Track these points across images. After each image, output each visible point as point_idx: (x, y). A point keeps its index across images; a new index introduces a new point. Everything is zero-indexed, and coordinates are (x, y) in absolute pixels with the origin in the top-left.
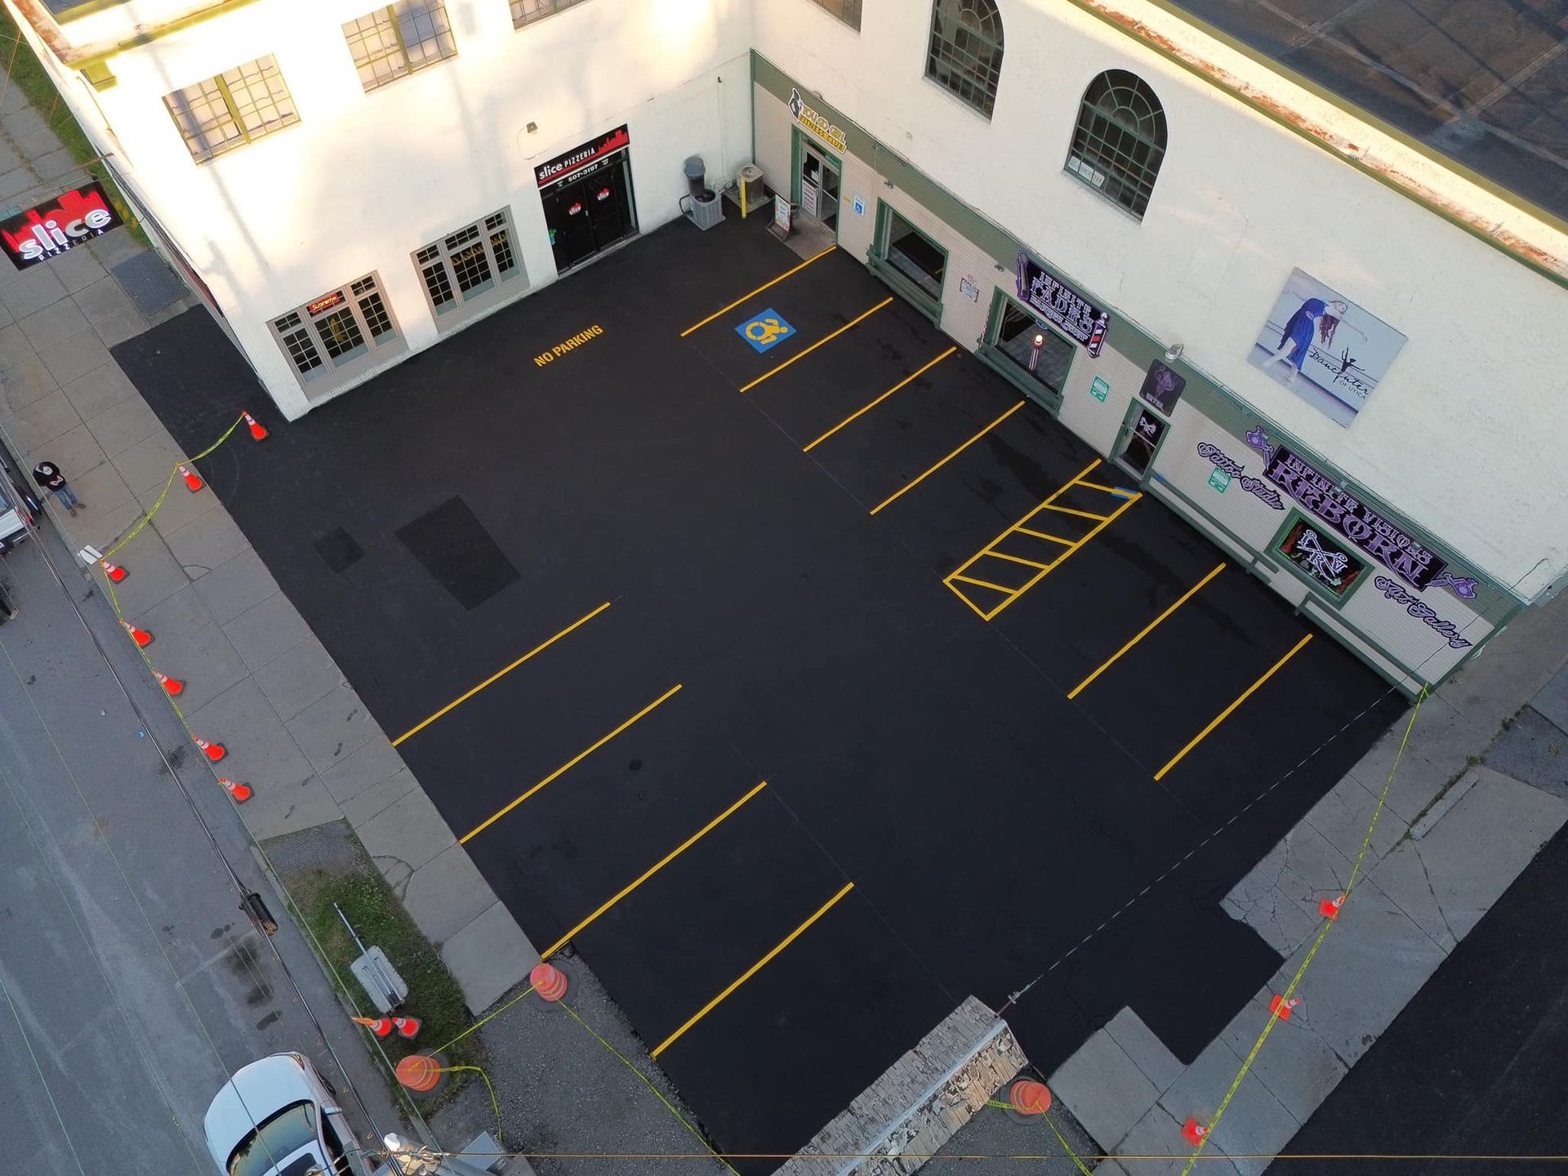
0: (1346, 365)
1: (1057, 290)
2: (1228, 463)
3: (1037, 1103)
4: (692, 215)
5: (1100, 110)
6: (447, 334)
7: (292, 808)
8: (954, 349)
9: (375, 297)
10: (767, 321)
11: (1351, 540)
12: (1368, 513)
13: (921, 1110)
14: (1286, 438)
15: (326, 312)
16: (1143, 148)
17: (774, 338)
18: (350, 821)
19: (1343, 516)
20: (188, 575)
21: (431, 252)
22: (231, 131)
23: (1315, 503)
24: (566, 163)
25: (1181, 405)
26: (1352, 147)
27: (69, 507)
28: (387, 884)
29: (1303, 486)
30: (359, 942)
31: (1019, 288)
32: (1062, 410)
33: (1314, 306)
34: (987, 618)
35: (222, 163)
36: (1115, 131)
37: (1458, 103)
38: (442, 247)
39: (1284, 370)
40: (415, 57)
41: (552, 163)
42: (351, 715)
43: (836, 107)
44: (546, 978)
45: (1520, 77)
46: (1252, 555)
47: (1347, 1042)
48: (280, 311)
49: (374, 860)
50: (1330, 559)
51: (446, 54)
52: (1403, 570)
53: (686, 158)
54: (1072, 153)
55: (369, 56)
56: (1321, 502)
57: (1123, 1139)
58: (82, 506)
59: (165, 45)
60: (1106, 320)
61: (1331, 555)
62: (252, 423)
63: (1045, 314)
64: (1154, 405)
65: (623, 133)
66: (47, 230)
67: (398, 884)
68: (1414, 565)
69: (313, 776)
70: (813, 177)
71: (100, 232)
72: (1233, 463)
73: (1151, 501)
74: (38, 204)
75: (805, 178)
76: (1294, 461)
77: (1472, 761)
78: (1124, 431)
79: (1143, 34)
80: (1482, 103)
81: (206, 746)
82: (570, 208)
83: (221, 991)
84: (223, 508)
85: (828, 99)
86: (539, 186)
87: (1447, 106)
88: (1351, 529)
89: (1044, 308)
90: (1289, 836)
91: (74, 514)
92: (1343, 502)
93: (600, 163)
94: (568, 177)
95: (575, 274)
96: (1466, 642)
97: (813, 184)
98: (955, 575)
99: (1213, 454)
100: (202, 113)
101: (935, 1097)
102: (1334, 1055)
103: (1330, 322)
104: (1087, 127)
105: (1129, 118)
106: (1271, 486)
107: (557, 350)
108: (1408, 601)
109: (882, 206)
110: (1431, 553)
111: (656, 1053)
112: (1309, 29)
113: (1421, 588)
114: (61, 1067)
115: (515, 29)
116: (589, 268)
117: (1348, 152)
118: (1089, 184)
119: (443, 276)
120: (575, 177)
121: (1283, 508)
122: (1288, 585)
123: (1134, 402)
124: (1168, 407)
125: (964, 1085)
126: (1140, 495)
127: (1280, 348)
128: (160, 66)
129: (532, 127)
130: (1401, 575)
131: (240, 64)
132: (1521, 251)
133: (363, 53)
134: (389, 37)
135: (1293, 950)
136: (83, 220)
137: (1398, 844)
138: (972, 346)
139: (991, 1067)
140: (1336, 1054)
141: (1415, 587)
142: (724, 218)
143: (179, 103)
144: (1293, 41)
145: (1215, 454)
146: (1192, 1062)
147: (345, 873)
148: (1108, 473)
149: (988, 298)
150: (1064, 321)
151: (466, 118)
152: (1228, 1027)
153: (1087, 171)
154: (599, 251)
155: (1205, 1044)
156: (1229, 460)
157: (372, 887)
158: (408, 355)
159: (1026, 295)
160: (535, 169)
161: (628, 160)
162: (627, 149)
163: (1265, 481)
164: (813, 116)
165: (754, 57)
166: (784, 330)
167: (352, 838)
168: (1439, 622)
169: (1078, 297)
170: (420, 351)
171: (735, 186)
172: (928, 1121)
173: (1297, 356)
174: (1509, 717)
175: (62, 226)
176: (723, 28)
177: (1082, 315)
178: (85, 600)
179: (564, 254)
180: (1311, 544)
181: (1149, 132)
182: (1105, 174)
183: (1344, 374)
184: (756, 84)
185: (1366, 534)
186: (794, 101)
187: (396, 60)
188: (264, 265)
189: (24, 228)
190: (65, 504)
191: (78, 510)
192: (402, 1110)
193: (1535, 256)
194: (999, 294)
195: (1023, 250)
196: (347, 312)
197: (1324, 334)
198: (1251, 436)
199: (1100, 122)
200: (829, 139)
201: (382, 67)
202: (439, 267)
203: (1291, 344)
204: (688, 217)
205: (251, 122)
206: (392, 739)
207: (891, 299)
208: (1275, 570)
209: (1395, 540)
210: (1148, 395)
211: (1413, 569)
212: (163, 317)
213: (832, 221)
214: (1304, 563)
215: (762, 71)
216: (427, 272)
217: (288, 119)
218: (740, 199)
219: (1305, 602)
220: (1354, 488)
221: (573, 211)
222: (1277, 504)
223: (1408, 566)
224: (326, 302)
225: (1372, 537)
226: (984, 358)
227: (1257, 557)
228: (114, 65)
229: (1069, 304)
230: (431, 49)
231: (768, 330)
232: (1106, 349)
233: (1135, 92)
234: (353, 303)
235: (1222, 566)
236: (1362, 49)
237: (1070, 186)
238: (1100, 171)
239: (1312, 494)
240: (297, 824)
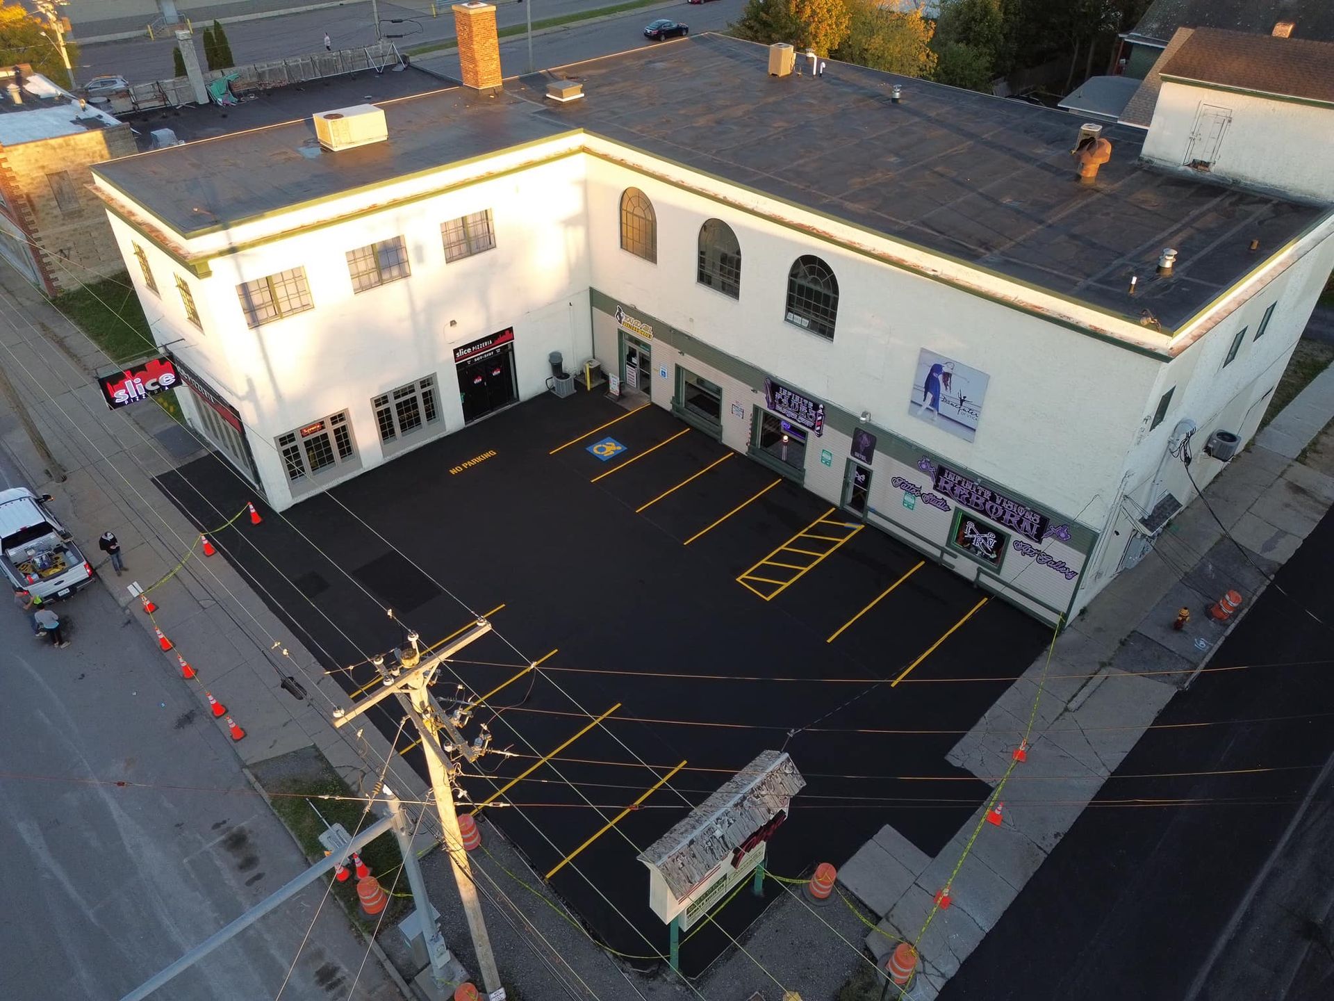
0: (962, 401)
1: (791, 397)
2: (912, 487)
3: (826, 874)
4: (555, 390)
5: (800, 281)
6: (388, 459)
7: (275, 741)
8: (732, 454)
9: (344, 428)
10: (607, 443)
11: (993, 519)
12: (998, 497)
13: (736, 805)
14: (942, 459)
15: (311, 435)
16: (827, 297)
17: (612, 453)
18: (318, 746)
19: (984, 504)
20: (202, 606)
21: (383, 400)
22: (271, 312)
23: (967, 500)
24: (474, 348)
25: (877, 455)
26: (934, 270)
27: (116, 570)
28: (346, 784)
29: (958, 490)
30: (325, 822)
31: (768, 402)
32: (806, 480)
33: (936, 368)
34: (768, 599)
35: (264, 329)
36: (810, 290)
37: (987, 249)
38: (391, 398)
39: (928, 413)
40: (385, 276)
41: (465, 347)
42: (320, 681)
43: (645, 312)
44: (467, 823)
45: (1020, 238)
46: (939, 549)
47: (1044, 837)
48: (283, 431)
49: (336, 769)
50: (985, 539)
51: (405, 275)
52: (1026, 531)
53: (550, 352)
54: (788, 310)
55: (359, 273)
56: (970, 498)
57: (893, 908)
58: (126, 570)
59: (243, 255)
60: (823, 409)
61: (985, 535)
62: (253, 511)
63: (786, 417)
64: (860, 459)
65: (510, 333)
66: (134, 384)
67: (354, 783)
68: (1032, 526)
69: (291, 720)
70: (633, 361)
71: (167, 388)
72: (914, 486)
73: (872, 529)
74: (132, 367)
75: (628, 364)
76: (948, 474)
77: (1103, 665)
78: (846, 484)
79: (815, 231)
80: (1001, 249)
81: (214, 702)
82: (474, 380)
83: (218, 863)
84: (228, 564)
85: (640, 308)
86: (456, 362)
87: (982, 251)
88: (991, 512)
89: (784, 411)
90: (986, 715)
91: (119, 575)
92: (983, 493)
93: (494, 351)
94: (474, 358)
95: (476, 424)
96: (1074, 572)
97: (633, 366)
98: (744, 576)
99: (901, 483)
100: (257, 299)
101: (744, 798)
102: (1036, 847)
103: (947, 376)
104: (794, 292)
105: (815, 281)
106: (940, 496)
107: (465, 465)
108: (1035, 553)
109: (678, 369)
110: (1039, 514)
111: (548, 876)
112: (905, 223)
113: (1040, 541)
114: (93, 920)
115: (447, 263)
116: (485, 421)
117: (932, 273)
118: (801, 326)
119: (389, 418)
120: (478, 359)
121: (950, 510)
122: (965, 567)
123: (849, 461)
124: (869, 460)
125: (763, 793)
126: (863, 526)
127: (924, 401)
128: (238, 267)
129: (453, 323)
130: (1027, 535)
131: (282, 270)
132: (1029, 308)
133: (356, 272)
134: (371, 262)
135: (998, 782)
136: (158, 379)
137: (1061, 715)
138: (743, 449)
139: (781, 783)
140: (1038, 846)
141: (1036, 542)
142: (575, 391)
143: (245, 289)
144: (896, 228)
145: (903, 483)
146: (936, 855)
147: (314, 779)
148: (841, 514)
149: (749, 411)
150: (798, 417)
151: (413, 313)
152: (959, 832)
153: (798, 319)
154: (492, 411)
155: (944, 844)
156: (912, 485)
157: (335, 786)
158: (362, 471)
159: (772, 405)
160: (454, 350)
161: (512, 350)
162: (512, 343)
163: (936, 493)
164: (633, 321)
165: (592, 291)
166: (619, 448)
167: (320, 757)
168: (1056, 563)
169: (804, 398)
170: (370, 469)
171: (582, 374)
172: (741, 814)
173: (935, 403)
174: (1123, 638)
175: (143, 382)
176: (573, 271)
177: (808, 410)
178: (124, 627)
179: (470, 409)
180: (972, 532)
181: (829, 288)
182: (808, 319)
183: (962, 408)
184: (594, 308)
185: (1000, 512)
186: (619, 314)
187: (374, 277)
188: (279, 396)
189: (120, 382)
190: (115, 566)
191: (123, 572)
192: (357, 930)
193: (1037, 309)
194: (756, 409)
195: (768, 376)
196: (325, 436)
197: (946, 385)
198: (921, 464)
199: (801, 287)
200: (642, 333)
201: (365, 279)
202: (388, 410)
203: (930, 396)
204: (552, 391)
205: (285, 307)
206: (350, 694)
207: (689, 429)
208: (955, 557)
209: (1017, 511)
210: (856, 453)
211: (1032, 529)
212: (191, 459)
213: (647, 390)
214: (973, 549)
215: (598, 300)
216: (380, 414)
217: (306, 307)
218: (586, 381)
219: (978, 575)
220: (986, 483)
221: (476, 381)
222: (946, 508)
223: (1028, 528)
224: (313, 428)
225: (1004, 513)
226: (753, 456)
227: (943, 551)
228: (212, 264)
229: (799, 404)
230: (395, 272)
231: (609, 449)
232: (826, 428)
233: (817, 266)
234: (330, 430)
235: (922, 563)
236: (934, 230)
237: (789, 329)
238: (806, 318)
239: (964, 494)
240: (279, 751)
